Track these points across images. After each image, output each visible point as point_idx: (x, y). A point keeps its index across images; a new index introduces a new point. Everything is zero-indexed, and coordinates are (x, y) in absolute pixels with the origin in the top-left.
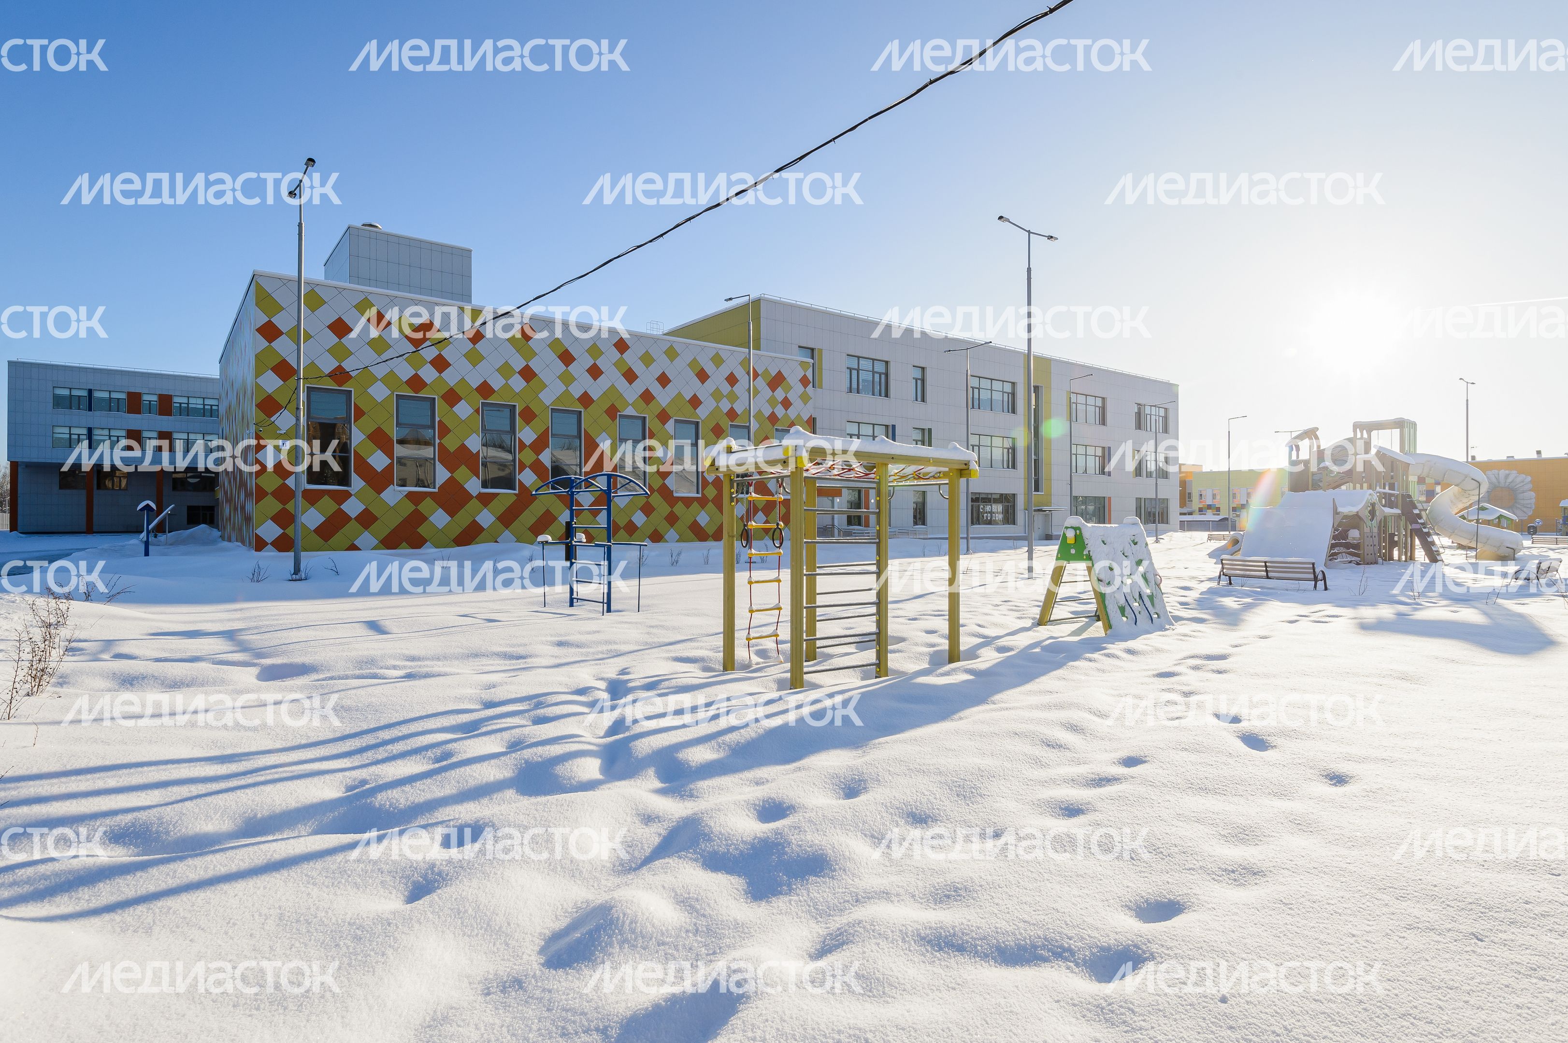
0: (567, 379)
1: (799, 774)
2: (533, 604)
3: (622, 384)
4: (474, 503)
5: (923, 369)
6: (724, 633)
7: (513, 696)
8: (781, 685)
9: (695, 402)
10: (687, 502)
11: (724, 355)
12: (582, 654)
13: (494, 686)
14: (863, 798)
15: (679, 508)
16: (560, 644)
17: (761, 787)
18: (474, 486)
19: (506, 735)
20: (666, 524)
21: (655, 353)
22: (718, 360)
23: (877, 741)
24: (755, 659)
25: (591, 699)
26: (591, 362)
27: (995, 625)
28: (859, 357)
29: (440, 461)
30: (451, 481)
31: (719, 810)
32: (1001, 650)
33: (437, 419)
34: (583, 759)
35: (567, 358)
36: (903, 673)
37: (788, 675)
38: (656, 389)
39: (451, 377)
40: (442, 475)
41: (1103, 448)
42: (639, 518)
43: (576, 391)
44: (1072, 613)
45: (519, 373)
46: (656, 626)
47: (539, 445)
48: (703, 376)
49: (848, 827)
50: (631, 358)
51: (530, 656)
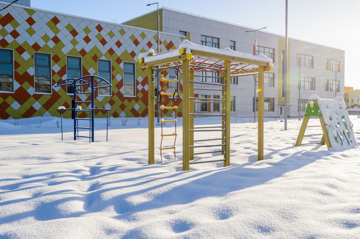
0: (74, 42)
1: (193, 208)
2: (57, 139)
3: (100, 46)
4: (32, 98)
5: (234, 42)
6: (149, 149)
7: (40, 173)
8: (178, 169)
9: (133, 54)
10: (130, 99)
11: (146, 33)
12: (78, 158)
13: (30, 169)
14: (231, 219)
15: (126, 102)
16: (68, 153)
17: (173, 215)
18: (31, 91)
19: (33, 190)
20: (120, 109)
21: (115, 32)
22: (143, 36)
23: (232, 193)
24: (164, 159)
25: (81, 175)
26: (85, 35)
27: (276, 145)
28: (206, 36)
29: (16, 79)
30: (21, 88)
31: (150, 226)
32: (282, 155)
33: (14, 60)
34: (74, 201)
35: (74, 33)
36: (237, 165)
37: (182, 165)
38: (115, 48)
39: (20, 41)
40: (16, 86)
41: (312, 78)
42: (108, 107)
43: (79, 48)
44: (310, 142)
45: (52, 39)
46: (116, 147)
47: (62, 72)
48: (136, 43)
49: (226, 234)
50: (103, 33)
51: (52, 158)
